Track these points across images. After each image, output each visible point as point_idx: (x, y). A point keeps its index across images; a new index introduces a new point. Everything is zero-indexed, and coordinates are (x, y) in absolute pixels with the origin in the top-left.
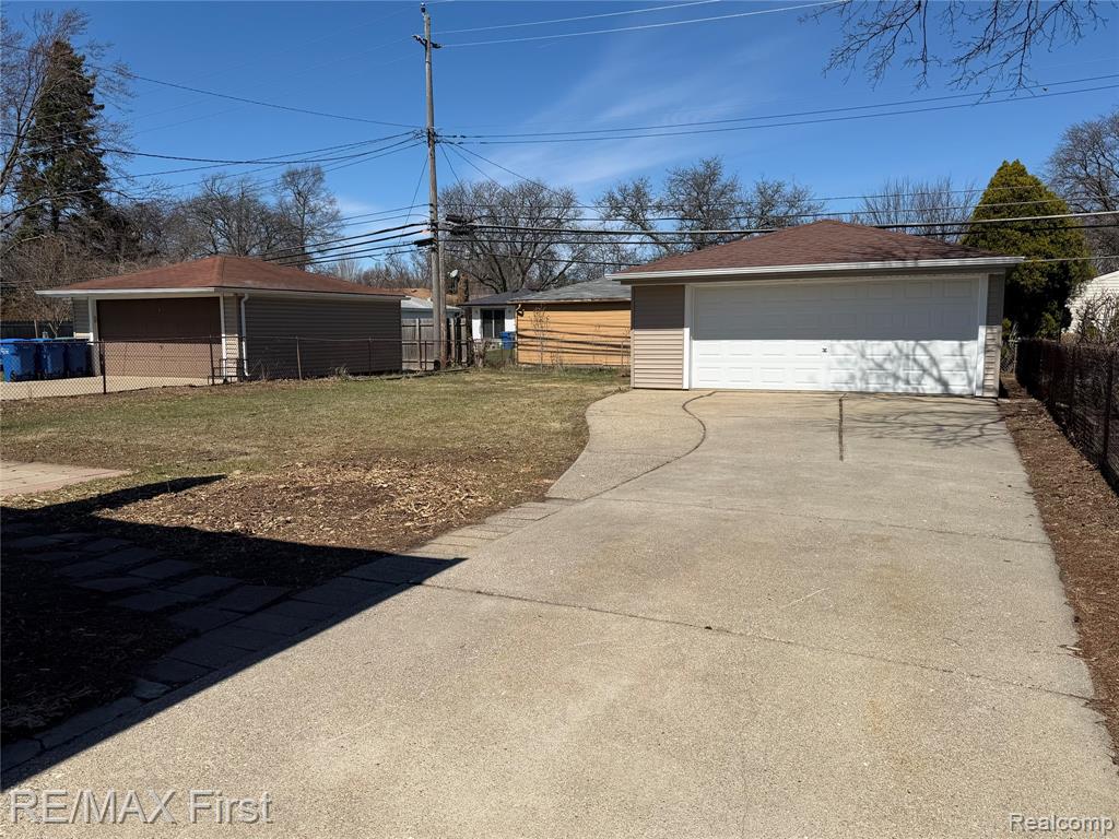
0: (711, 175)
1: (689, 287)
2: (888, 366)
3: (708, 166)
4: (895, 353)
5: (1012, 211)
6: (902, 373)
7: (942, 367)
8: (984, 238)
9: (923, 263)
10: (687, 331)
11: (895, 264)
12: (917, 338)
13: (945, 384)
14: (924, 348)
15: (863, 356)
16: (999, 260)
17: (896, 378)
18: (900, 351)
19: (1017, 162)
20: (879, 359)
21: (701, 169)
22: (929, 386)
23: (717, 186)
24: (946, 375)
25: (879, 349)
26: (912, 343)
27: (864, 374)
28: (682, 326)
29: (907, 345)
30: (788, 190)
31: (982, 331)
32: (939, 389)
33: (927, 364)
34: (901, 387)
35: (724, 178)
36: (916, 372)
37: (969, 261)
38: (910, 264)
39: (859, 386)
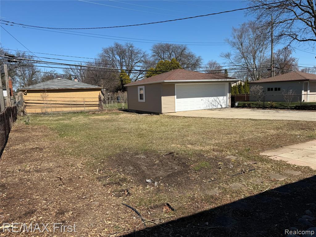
1: (176, 84)
2: (213, 103)
4: (214, 100)
6: (215, 105)
7: (221, 102)
10: (176, 96)
12: (217, 96)
14: (218, 98)
15: (208, 101)
24: (222, 104)
25: (211, 99)
26: (216, 97)
27: (209, 105)
28: (174, 95)
29: (215, 98)
31: (228, 94)
32: (221, 107)
33: (219, 102)
36: (217, 104)
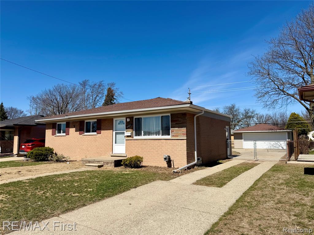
0: (233, 107)
1: (243, 134)
2: (274, 145)
3: (232, 105)
5: (294, 121)
7: (282, 145)
8: (290, 125)
9: (277, 131)
11: (273, 131)
12: (278, 141)
13: (283, 148)
14: (279, 143)
15: (270, 144)
16: (288, 131)
17: (275, 147)
18: (276, 143)
19: (294, 113)
20: (272, 144)
21: (231, 106)
22: (280, 148)
23: (235, 109)
27: (270, 146)
28: (242, 139)
30: (251, 110)
32: (282, 148)
33: (280, 145)
34: (276, 148)
35: (236, 107)
36: (278, 146)
37: (284, 131)
38: (275, 131)
39: (270, 148)
